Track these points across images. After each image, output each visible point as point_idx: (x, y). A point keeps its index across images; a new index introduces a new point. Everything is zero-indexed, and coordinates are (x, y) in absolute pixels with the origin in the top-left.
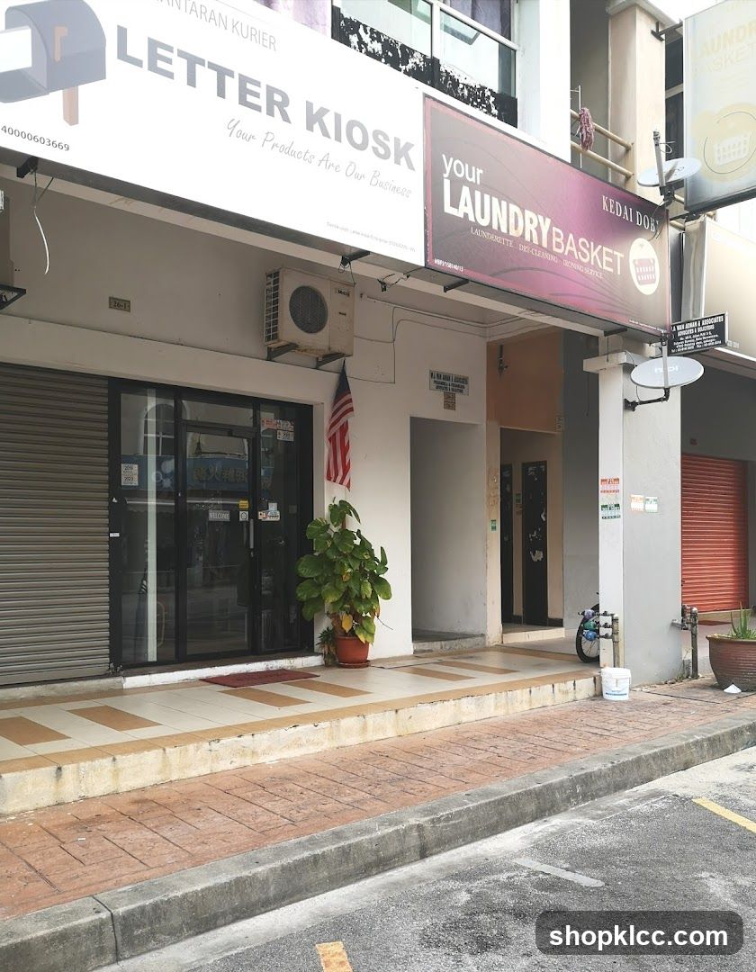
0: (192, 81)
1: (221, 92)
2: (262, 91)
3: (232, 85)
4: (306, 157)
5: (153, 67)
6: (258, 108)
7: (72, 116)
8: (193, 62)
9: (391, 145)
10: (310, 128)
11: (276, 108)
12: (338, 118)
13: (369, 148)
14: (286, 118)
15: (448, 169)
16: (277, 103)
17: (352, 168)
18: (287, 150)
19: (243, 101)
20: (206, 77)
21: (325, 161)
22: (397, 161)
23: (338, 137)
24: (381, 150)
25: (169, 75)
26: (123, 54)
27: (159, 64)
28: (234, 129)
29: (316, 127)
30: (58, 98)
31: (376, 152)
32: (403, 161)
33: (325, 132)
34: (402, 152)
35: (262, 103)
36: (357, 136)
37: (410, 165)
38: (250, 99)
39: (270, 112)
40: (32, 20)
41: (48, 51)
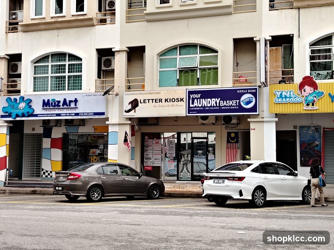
0: (149, 102)
2: (158, 100)
3: (154, 101)
4: (165, 106)
5: (144, 103)
6: (158, 102)
7: (135, 112)
8: (149, 100)
9: (180, 100)
10: (165, 102)
12: (170, 99)
13: (176, 101)
14: (162, 102)
16: (161, 100)
17: (173, 105)
18: (162, 106)
19: (155, 102)
20: (151, 101)
21: (168, 106)
22: (181, 101)
23: (170, 102)
24: (178, 101)
25: (146, 103)
26: (141, 103)
27: (145, 102)
28: (154, 106)
29: (167, 101)
30: (134, 110)
31: (177, 101)
32: (182, 101)
33: (168, 102)
34: (182, 100)
35: (158, 101)
36: (173, 100)
37: (183, 101)
38: (156, 102)
39: (159, 102)
40: (131, 103)
41: (133, 106)
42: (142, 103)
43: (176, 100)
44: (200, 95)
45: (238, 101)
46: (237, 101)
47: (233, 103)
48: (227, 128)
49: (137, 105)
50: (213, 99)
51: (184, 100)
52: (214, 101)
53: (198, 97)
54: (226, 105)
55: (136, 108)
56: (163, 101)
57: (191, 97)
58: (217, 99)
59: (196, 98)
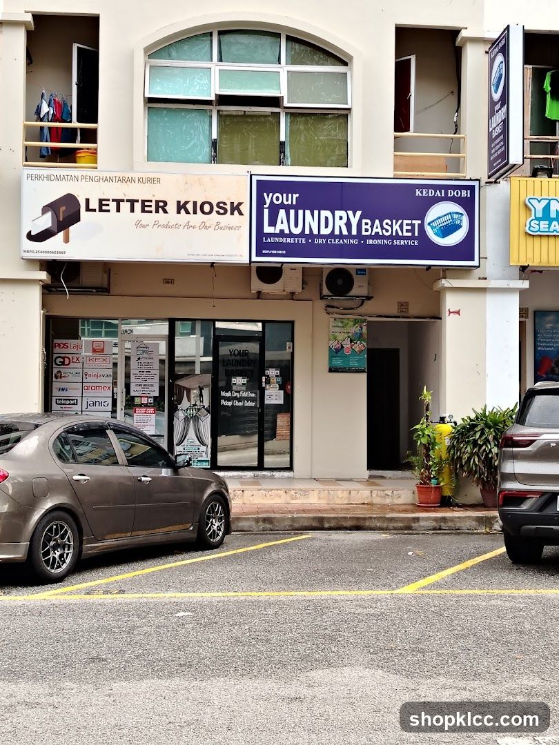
0: (118, 210)
1: (132, 210)
2: (153, 204)
3: (138, 206)
4: (177, 226)
5: (101, 210)
6: (151, 212)
7: (67, 240)
8: (118, 202)
9: (228, 207)
10: (179, 212)
11: (160, 209)
12: (195, 203)
13: (214, 212)
14: (165, 212)
16: (161, 206)
17: (203, 224)
18: (167, 226)
19: (143, 211)
20: (125, 206)
21: (188, 225)
22: (232, 214)
23: (195, 212)
24: (222, 211)
25: (108, 211)
26: (88, 209)
27: (104, 208)
28: (138, 224)
29: (183, 211)
30: (61, 234)
31: (218, 213)
32: (236, 212)
33: (187, 212)
34: (236, 208)
35: (153, 209)
36: (207, 208)
37: (241, 213)
38: (146, 209)
39: (157, 211)
40: (52, 207)
42: (94, 210)
43: (216, 209)
44: (295, 196)
45: (417, 222)
46: (414, 222)
47: (401, 226)
48: (329, 309)
49: (75, 218)
50: (338, 213)
51: (245, 208)
52: (341, 218)
53: (290, 202)
54: (381, 234)
55: (70, 228)
56: (172, 208)
57: (268, 201)
58: (350, 213)
59: (282, 206)
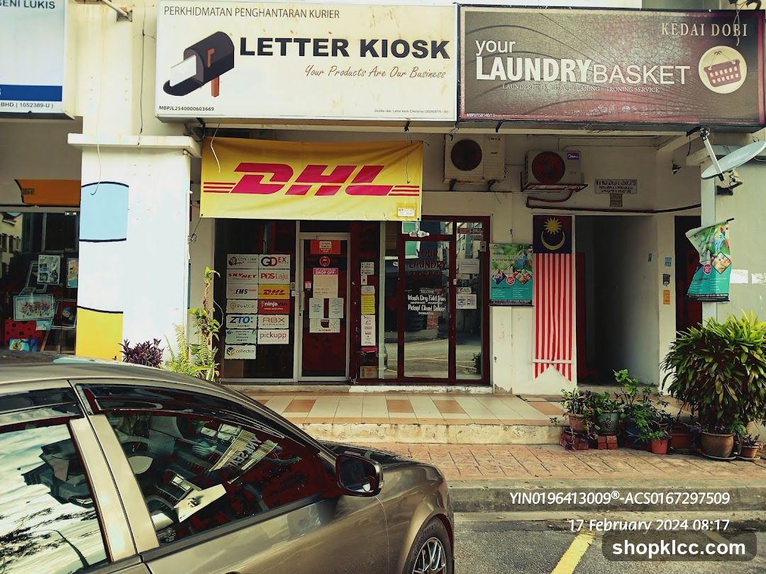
0: (283, 53)
1: (302, 53)
2: (330, 44)
3: (309, 47)
4: (360, 73)
5: (261, 53)
7: (216, 92)
8: (283, 41)
9: (429, 47)
10: (363, 55)
11: (339, 51)
12: (385, 42)
13: (410, 55)
14: (345, 54)
15: (481, 50)
16: (339, 47)
17: (396, 69)
18: (347, 73)
19: (316, 53)
20: (293, 48)
21: (375, 72)
22: (434, 56)
23: (385, 55)
24: (420, 53)
25: (271, 54)
26: (243, 52)
27: (265, 50)
28: (310, 71)
29: (368, 53)
30: (209, 85)
31: (415, 55)
32: (439, 55)
33: (374, 54)
34: (439, 49)
35: (329, 50)
36: (400, 49)
37: (445, 56)
38: (321, 51)
39: (335, 54)
40: (197, 50)
41: (204, 62)
42: (253, 53)
43: (412, 49)
49: (228, 64)
51: (451, 49)
55: (220, 76)
56: (354, 49)
